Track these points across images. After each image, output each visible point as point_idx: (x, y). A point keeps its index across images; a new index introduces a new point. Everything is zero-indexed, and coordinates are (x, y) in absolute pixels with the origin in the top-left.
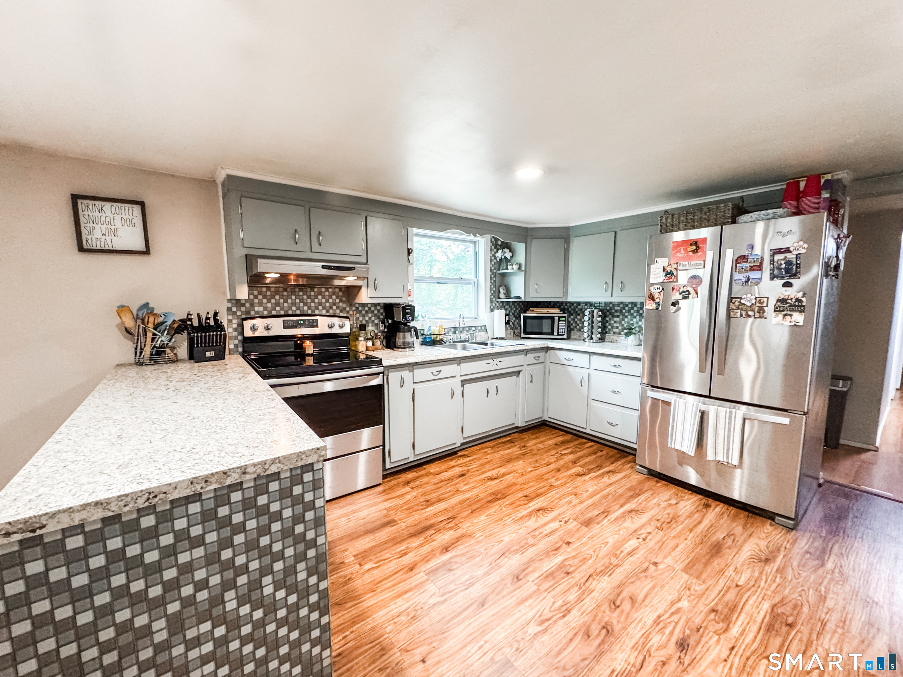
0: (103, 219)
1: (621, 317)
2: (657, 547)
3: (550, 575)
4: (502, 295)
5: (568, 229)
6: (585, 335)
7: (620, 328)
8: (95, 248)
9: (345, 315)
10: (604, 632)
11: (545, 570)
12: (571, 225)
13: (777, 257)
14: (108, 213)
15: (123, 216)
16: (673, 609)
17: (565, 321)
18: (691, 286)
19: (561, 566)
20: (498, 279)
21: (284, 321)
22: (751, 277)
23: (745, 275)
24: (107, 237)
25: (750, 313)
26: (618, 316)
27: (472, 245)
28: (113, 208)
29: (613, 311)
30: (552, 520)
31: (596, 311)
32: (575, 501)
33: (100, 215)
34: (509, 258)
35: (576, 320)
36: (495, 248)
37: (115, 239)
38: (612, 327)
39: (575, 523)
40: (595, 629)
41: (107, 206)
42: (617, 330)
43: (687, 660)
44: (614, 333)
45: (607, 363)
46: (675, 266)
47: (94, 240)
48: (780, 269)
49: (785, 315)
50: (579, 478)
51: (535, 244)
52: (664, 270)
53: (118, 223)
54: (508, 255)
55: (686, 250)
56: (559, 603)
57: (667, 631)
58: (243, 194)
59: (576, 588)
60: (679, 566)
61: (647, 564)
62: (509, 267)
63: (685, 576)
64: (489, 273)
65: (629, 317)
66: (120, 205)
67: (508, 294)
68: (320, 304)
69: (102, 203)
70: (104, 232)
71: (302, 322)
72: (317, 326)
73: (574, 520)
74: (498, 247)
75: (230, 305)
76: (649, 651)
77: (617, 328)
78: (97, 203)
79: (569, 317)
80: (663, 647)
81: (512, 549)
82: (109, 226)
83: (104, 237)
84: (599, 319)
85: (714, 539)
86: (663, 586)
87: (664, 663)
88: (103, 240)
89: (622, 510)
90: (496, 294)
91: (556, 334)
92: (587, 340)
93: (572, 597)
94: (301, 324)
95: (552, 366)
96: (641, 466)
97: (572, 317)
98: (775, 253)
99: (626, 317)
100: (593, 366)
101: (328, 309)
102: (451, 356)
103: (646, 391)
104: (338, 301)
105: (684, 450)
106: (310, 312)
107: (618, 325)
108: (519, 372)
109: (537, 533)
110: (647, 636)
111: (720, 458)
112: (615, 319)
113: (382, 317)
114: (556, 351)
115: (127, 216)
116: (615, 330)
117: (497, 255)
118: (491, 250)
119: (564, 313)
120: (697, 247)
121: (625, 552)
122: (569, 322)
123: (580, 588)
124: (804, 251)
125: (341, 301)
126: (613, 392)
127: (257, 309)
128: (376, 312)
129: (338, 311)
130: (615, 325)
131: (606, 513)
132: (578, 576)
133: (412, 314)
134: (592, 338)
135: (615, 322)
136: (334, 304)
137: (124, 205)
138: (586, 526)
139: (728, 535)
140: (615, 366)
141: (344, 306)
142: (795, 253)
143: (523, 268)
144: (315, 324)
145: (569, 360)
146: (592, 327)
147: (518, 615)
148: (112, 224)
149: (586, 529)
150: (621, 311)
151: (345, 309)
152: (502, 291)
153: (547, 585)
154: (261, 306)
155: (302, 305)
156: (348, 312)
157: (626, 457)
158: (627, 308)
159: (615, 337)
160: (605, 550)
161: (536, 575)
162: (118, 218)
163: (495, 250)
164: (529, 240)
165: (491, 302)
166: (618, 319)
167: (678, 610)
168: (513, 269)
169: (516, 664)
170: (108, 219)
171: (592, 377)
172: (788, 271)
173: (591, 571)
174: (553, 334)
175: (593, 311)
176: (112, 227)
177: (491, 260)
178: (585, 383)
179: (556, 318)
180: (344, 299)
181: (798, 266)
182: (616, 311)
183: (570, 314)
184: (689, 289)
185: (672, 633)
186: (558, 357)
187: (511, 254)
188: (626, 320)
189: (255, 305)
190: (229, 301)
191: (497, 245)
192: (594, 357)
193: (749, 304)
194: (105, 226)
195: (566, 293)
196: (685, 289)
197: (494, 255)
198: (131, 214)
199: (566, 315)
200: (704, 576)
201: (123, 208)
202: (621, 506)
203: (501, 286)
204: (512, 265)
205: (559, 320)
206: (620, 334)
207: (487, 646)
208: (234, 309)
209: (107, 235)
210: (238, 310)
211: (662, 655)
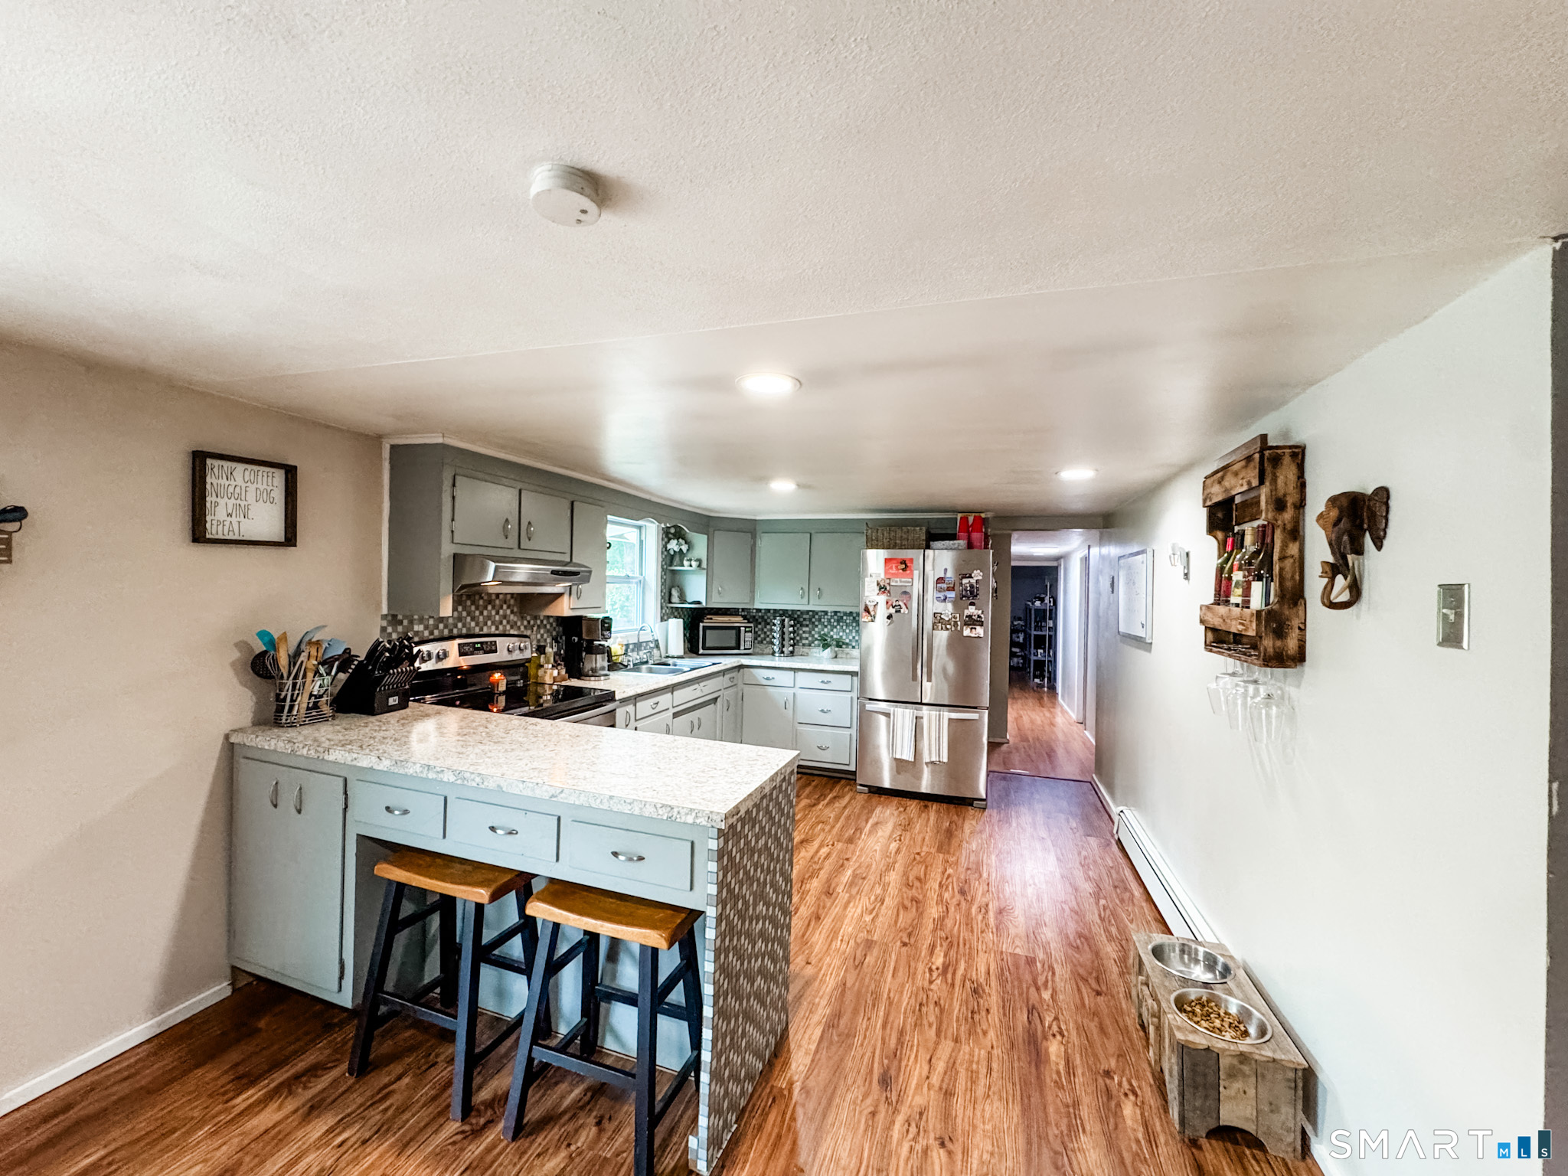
0: (231, 489)
1: (810, 626)
2: (912, 843)
3: (852, 884)
4: (675, 598)
5: (754, 522)
6: (776, 649)
7: (810, 639)
8: (217, 537)
9: (516, 633)
10: (914, 903)
11: (845, 881)
12: (758, 518)
13: (965, 581)
14: (240, 481)
15: (259, 486)
16: (946, 876)
17: (751, 632)
18: (902, 601)
19: (855, 876)
20: (668, 577)
21: (459, 645)
22: (948, 596)
23: (943, 594)
24: (234, 519)
25: (948, 626)
26: (807, 626)
27: (636, 531)
28: (247, 473)
29: (802, 619)
30: (821, 846)
31: (787, 620)
32: (827, 828)
33: (227, 483)
34: (685, 551)
35: (765, 630)
36: (667, 536)
37: (245, 522)
38: (801, 638)
39: (840, 844)
40: (908, 903)
41: (240, 468)
42: (807, 642)
43: (969, 898)
44: (804, 645)
45: (815, 680)
46: (888, 581)
47: (215, 522)
48: (966, 591)
49: (971, 629)
50: (814, 809)
51: (719, 537)
52: (878, 584)
53: (251, 497)
54: (684, 548)
55: (897, 567)
56: (873, 898)
57: (950, 889)
58: (459, 471)
59: (877, 885)
60: (933, 850)
61: (913, 856)
62: (686, 563)
63: (941, 855)
64: (660, 570)
65: (820, 626)
66: (256, 468)
67: (683, 600)
68: (489, 617)
69: (234, 465)
70: (230, 511)
71: (479, 645)
72: (496, 651)
73: (838, 841)
74: (670, 536)
75: (384, 623)
76: (947, 902)
77: (807, 639)
78: (226, 464)
79: (756, 626)
80: (953, 897)
81: (806, 877)
82: (238, 502)
83: (229, 519)
84: (791, 629)
85: (944, 827)
86: (931, 865)
87: (958, 905)
88: (227, 524)
89: (869, 825)
90: (667, 598)
91: (742, 647)
92: (777, 655)
93: (878, 890)
94: (478, 649)
95: (746, 689)
96: (861, 785)
97: (760, 626)
98: (963, 578)
99: (817, 626)
100: (798, 685)
101: (497, 623)
102: (662, 685)
103: (864, 705)
104: (508, 612)
105: (905, 757)
106: (477, 630)
107: (807, 635)
108: (716, 699)
109: (816, 859)
110: (940, 896)
111: (933, 759)
112: (804, 629)
113: (554, 633)
114: (752, 670)
115: (265, 486)
116: (804, 642)
117: (669, 547)
118: (663, 539)
119: (749, 622)
120: (906, 565)
121: (893, 852)
122: (756, 632)
123: (880, 884)
124: (980, 578)
125: (512, 612)
126: (822, 711)
127: (416, 628)
128: (548, 627)
129: (508, 627)
130: (804, 635)
131: (859, 829)
132: (872, 878)
133: (609, 629)
134: (783, 652)
135: (804, 632)
136: (505, 617)
137: (262, 468)
138: (852, 843)
139: (950, 823)
140: (822, 682)
141: (515, 619)
142: (976, 578)
143: (704, 565)
144: (493, 648)
145: (768, 679)
146: (783, 639)
147: (851, 914)
148: (243, 498)
149: (853, 846)
150: (810, 620)
151: (516, 623)
152: (675, 593)
153: (854, 891)
154: (421, 624)
155: (469, 619)
156: (519, 628)
157: (839, 782)
158: (817, 617)
159: (806, 650)
160: (878, 856)
161: (842, 887)
162: (252, 488)
163: (666, 540)
164: (711, 530)
165: (662, 608)
166: (807, 629)
167: (949, 876)
168: (691, 566)
169: (875, 938)
170: (238, 490)
171: (798, 696)
172: (972, 592)
173: (879, 872)
174: (739, 649)
175: (784, 620)
176: (243, 504)
177: (662, 553)
178: (790, 706)
179: (742, 629)
180: (515, 610)
181: (978, 589)
182: (805, 619)
183: (757, 623)
184: (901, 603)
185: (953, 888)
186: (754, 676)
187: (687, 546)
188: (816, 629)
189: (415, 622)
190: (384, 617)
191: (668, 535)
192: (800, 674)
193: (947, 619)
194: (233, 500)
195: (753, 599)
196: (897, 603)
197: (665, 547)
198: (270, 484)
199: (752, 625)
200: (952, 851)
201: (260, 473)
202: (867, 822)
203: (673, 587)
204: (690, 560)
205: (746, 632)
206: (810, 645)
207: (846, 938)
208: (390, 629)
209: (234, 515)
210: (394, 631)
211: (955, 901)
